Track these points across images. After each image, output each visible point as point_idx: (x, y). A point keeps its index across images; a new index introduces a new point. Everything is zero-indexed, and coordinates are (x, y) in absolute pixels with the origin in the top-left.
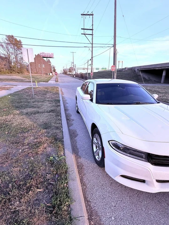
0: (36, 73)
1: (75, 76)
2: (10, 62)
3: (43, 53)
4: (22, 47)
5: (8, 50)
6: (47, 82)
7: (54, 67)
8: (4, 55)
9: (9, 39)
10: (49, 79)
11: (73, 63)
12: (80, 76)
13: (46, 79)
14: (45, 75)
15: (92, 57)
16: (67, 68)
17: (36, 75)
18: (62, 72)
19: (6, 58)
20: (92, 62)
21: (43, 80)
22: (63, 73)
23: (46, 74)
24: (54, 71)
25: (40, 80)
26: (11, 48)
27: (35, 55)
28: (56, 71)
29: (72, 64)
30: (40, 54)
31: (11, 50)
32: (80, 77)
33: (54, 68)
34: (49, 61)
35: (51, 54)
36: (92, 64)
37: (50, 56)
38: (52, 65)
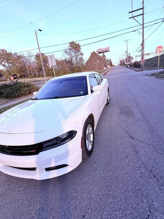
0: (92, 69)
1: (129, 66)
2: (72, 64)
3: (99, 49)
4: (80, 49)
5: (71, 54)
7: (110, 61)
8: (68, 59)
9: (71, 45)
11: (127, 52)
12: (134, 65)
14: (99, 70)
15: (143, 41)
18: (119, 64)
19: (69, 61)
20: (143, 46)
23: (101, 69)
26: (73, 52)
27: (91, 53)
28: (113, 64)
30: (97, 51)
31: (73, 54)
32: (133, 67)
34: (104, 56)
35: (107, 48)
36: (143, 49)
37: (106, 50)
38: (107, 59)
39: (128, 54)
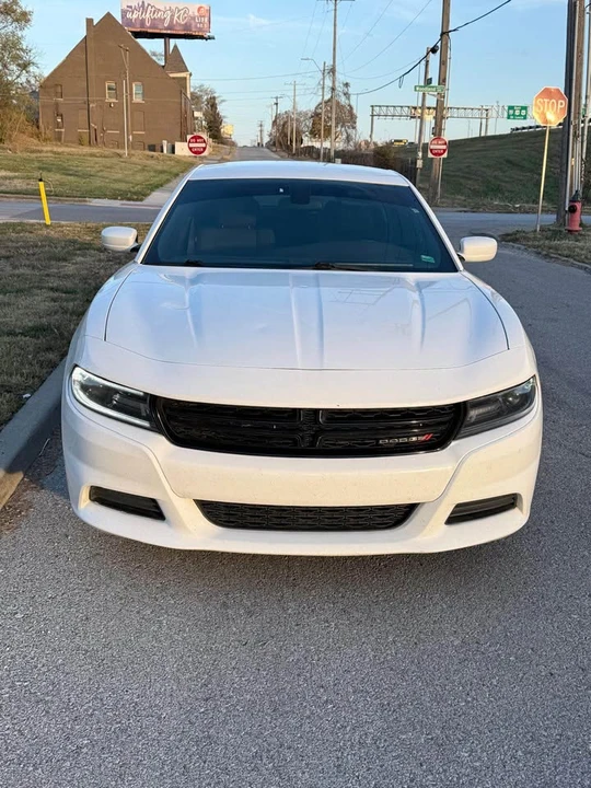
0: (86, 138)
3: (142, 8)
6: (140, 196)
7: (212, 104)
10: (164, 177)
11: (333, 71)
13: (139, 178)
14: (140, 156)
15: (445, 34)
16: (299, 109)
17: (86, 150)
18: (266, 139)
20: (443, 63)
21: (116, 186)
22: (272, 145)
23: (152, 148)
24: (214, 125)
25: (98, 183)
27: (89, 21)
29: (328, 83)
30: (124, 13)
33: (214, 106)
34: (175, 61)
35: (193, 11)
36: (442, 81)
37: (187, 26)
38: (193, 85)
39: (340, 88)
